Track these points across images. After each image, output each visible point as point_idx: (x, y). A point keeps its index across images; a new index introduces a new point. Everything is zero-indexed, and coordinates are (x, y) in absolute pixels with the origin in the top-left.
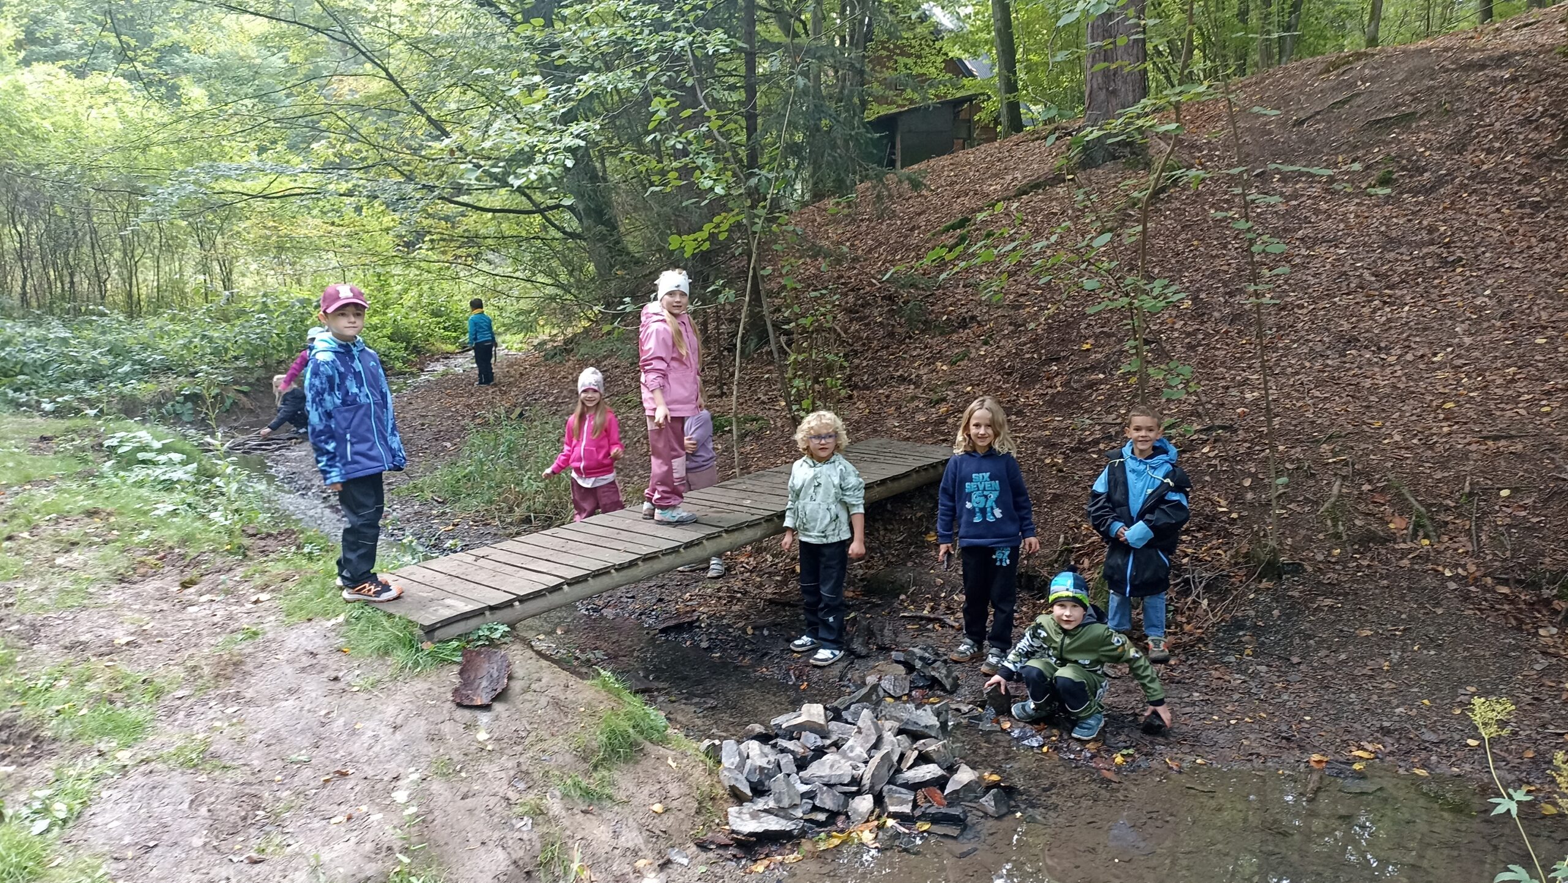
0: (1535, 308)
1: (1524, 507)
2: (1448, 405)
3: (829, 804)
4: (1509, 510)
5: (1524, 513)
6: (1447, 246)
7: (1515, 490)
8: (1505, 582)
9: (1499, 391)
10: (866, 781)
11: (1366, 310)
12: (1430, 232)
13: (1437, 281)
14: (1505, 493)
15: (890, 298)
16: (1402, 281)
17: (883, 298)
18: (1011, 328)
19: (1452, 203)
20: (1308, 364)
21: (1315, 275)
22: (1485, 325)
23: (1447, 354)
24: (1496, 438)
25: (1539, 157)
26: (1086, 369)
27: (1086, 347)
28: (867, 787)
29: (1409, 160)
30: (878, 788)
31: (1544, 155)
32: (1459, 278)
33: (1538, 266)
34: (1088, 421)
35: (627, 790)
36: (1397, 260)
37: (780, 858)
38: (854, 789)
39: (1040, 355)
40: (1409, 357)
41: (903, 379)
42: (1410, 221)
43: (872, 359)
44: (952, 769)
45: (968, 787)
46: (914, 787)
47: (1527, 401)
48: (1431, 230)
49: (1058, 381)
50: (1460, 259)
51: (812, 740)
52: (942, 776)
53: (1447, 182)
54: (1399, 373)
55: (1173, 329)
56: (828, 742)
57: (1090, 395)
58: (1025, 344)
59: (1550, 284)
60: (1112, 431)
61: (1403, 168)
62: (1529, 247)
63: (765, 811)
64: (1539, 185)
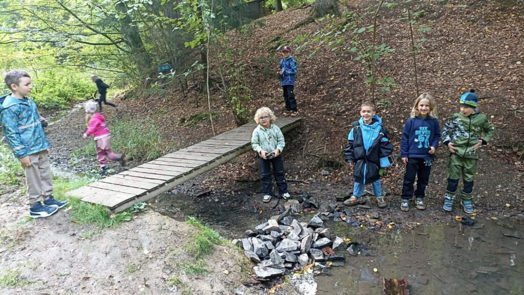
0: (482, 55)
1: (500, 121)
2: (463, 89)
3: (292, 260)
4: (495, 123)
5: (501, 123)
6: (448, 36)
7: (495, 115)
8: (500, 147)
9: (478, 83)
10: (303, 248)
11: (426, 59)
12: (440, 32)
13: (447, 48)
14: (492, 117)
15: (256, 67)
16: (435, 49)
17: (253, 67)
18: (303, 74)
19: (446, 22)
20: (411, 79)
21: (405, 49)
22: (467, 61)
23: (457, 72)
24: (484, 98)
25: (471, 4)
26: (334, 87)
27: (332, 79)
28: (304, 250)
29: (429, 9)
30: (308, 250)
31: (473, 4)
32: (454, 46)
33: (479, 41)
34: (339, 105)
35: (211, 266)
36: (431, 42)
37: (279, 285)
38: (299, 252)
39: (316, 83)
40: (444, 74)
41: (266, 96)
42: (433, 28)
43: (253, 89)
44: (332, 239)
45: (341, 245)
46: (321, 248)
47: (489, 85)
48: (441, 31)
49: (324, 92)
50: (453, 40)
51: (275, 234)
52: (330, 243)
53: (442, 15)
54: (442, 79)
55: (361, 71)
56: (281, 234)
57: (337, 95)
58: (309, 80)
59: (484, 46)
60: (349, 107)
61: (427, 11)
62: (475, 35)
63: (269, 266)
64: (473, 14)
